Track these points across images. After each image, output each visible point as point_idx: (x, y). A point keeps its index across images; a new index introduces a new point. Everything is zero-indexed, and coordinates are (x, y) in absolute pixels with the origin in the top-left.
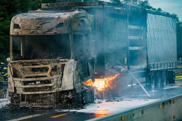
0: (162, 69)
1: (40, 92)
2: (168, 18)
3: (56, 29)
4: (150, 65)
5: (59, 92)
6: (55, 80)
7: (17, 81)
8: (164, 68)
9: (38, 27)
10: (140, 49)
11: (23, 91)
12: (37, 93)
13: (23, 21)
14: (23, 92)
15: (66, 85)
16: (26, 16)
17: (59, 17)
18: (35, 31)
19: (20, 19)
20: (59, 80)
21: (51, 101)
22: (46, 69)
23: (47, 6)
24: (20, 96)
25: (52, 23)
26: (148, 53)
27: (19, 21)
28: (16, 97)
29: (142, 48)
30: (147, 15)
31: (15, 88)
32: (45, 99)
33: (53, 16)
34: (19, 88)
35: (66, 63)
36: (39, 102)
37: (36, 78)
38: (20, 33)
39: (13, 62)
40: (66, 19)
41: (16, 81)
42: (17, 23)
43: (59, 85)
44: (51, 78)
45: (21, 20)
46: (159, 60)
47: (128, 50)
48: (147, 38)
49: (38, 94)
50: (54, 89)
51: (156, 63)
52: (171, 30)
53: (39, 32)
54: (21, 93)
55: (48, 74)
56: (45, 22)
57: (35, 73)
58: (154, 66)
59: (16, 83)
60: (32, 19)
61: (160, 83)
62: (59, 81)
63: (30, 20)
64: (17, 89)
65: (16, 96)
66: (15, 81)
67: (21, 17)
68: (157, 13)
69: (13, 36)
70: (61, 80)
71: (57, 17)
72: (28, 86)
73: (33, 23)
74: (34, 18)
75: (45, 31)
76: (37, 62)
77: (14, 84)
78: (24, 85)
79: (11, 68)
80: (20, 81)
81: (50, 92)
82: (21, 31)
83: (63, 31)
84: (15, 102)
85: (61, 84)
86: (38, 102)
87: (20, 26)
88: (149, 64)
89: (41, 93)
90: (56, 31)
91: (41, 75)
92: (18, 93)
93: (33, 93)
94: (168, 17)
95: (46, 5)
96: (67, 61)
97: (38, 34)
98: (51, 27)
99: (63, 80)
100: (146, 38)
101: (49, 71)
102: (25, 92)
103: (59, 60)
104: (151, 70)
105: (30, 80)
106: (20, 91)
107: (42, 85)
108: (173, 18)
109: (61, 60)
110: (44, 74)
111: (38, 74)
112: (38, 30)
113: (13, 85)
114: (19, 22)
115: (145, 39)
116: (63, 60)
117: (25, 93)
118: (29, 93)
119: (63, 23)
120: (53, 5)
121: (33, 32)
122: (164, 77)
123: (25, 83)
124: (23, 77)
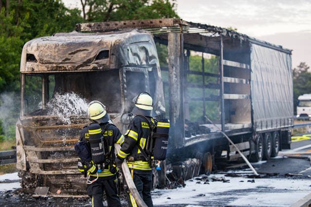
0: (273, 128)
1: (68, 172)
2: (281, 54)
3: (96, 62)
4: (256, 123)
7: (31, 152)
8: (277, 127)
9: (67, 59)
10: (241, 98)
11: (41, 168)
12: (64, 172)
13: (42, 48)
14: (40, 170)
16: (48, 40)
17: (101, 41)
18: (61, 65)
19: (38, 45)
23: (90, 26)
24: (36, 177)
25: (89, 51)
26: (253, 104)
27: (35, 48)
28: (29, 179)
29: (243, 96)
30: (251, 46)
31: (27, 163)
32: (76, 183)
33: (92, 40)
34: (34, 163)
38: (36, 70)
39: (24, 118)
40: (113, 45)
41: (29, 151)
42: (31, 52)
45: (38, 47)
46: (270, 115)
47: (222, 99)
48: (251, 82)
49: (66, 175)
51: (265, 120)
52: (285, 71)
53: (68, 66)
54: (37, 173)
56: (78, 49)
58: (262, 124)
59: (29, 155)
60: (56, 46)
61: (270, 149)
63: (54, 47)
64: (30, 165)
65: (30, 177)
66: (27, 150)
67: (38, 42)
68: (266, 45)
69: (25, 74)
71: (98, 41)
72: (48, 161)
73: (57, 52)
74: (59, 43)
75: (77, 66)
77: (26, 156)
78: (42, 159)
79: (21, 130)
80: (36, 152)
82: (37, 66)
87: (37, 58)
88: (254, 121)
89: (70, 173)
90: (96, 65)
92: (33, 172)
93: (56, 172)
94: (281, 51)
95: (88, 26)
96: (115, 118)
97: (66, 70)
98: (88, 58)
100: (250, 80)
102: (44, 170)
104: (258, 130)
105: (51, 149)
106: (36, 170)
107: (71, 159)
108: (287, 53)
112: (66, 63)
113: (24, 158)
114: (35, 51)
115: (248, 83)
117: (44, 172)
118: (51, 172)
119: (108, 50)
120: (99, 26)
121: (57, 67)
122: (276, 141)
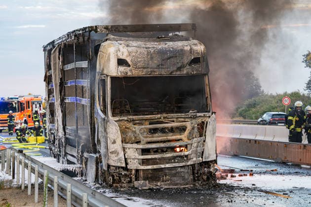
1: (167, 166)
3: (189, 67)
5: (198, 164)
6: (195, 145)
7: (131, 149)
11: (139, 164)
12: (163, 166)
13: (134, 54)
15: (210, 153)
18: (155, 70)
19: (128, 51)
20: (200, 145)
21: (184, 179)
22: (182, 129)
24: (133, 172)
27: (126, 54)
31: (126, 160)
32: (175, 175)
34: (133, 159)
35: (209, 120)
36: (166, 181)
37: (164, 144)
38: (129, 74)
40: (203, 52)
41: (129, 149)
42: (121, 57)
43: (200, 153)
44: (189, 142)
45: (130, 53)
49: (165, 168)
50: (190, 159)
53: (162, 71)
54: (135, 168)
55: (184, 136)
56: (171, 56)
57: (155, 135)
59: (128, 152)
60: (148, 52)
62: (200, 147)
63: (146, 53)
64: (129, 161)
66: (126, 148)
70: (203, 145)
71: (188, 48)
72: (149, 157)
73: (150, 58)
74: (150, 49)
75: (171, 71)
76: (160, 118)
77: (125, 154)
78: (142, 155)
80: (137, 149)
81: (183, 164)
82: (131, 71)
83: (200, 70)
84: (125, 182)
85: (203, 152)
86: (163, 181)
87: (130, 63)
89: (169, 166)
90: (189, 70)
91: (174, 137)
92: (130, 168)
93: (155, 167)
95: (105, 28)
96: (209, 115)
97: (161, 74)
98: (181, 64)
99: (206, 145)
101: (187, 133)
102: (143, 165)
103: (195, 115)
105: (153, 146)
106: (134, 165)
107: (172, 154)
109: (199, 114)
110: (178, 137)
111: (168, 137)
112: (160, 68)
113: (122, 155)
114: (127, 56)
116: (202, 114)
117: (143, 167)
118: (149, 167)
119: (200, 58)
121: (151, 71)
123: (145, 151)
124: (142, 142)
